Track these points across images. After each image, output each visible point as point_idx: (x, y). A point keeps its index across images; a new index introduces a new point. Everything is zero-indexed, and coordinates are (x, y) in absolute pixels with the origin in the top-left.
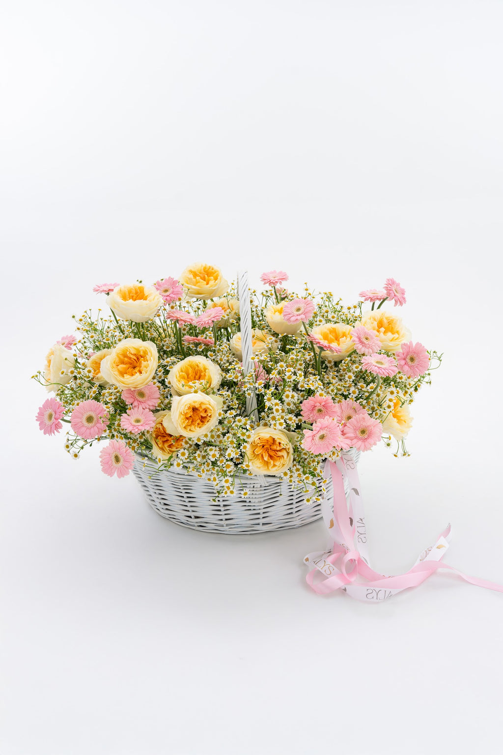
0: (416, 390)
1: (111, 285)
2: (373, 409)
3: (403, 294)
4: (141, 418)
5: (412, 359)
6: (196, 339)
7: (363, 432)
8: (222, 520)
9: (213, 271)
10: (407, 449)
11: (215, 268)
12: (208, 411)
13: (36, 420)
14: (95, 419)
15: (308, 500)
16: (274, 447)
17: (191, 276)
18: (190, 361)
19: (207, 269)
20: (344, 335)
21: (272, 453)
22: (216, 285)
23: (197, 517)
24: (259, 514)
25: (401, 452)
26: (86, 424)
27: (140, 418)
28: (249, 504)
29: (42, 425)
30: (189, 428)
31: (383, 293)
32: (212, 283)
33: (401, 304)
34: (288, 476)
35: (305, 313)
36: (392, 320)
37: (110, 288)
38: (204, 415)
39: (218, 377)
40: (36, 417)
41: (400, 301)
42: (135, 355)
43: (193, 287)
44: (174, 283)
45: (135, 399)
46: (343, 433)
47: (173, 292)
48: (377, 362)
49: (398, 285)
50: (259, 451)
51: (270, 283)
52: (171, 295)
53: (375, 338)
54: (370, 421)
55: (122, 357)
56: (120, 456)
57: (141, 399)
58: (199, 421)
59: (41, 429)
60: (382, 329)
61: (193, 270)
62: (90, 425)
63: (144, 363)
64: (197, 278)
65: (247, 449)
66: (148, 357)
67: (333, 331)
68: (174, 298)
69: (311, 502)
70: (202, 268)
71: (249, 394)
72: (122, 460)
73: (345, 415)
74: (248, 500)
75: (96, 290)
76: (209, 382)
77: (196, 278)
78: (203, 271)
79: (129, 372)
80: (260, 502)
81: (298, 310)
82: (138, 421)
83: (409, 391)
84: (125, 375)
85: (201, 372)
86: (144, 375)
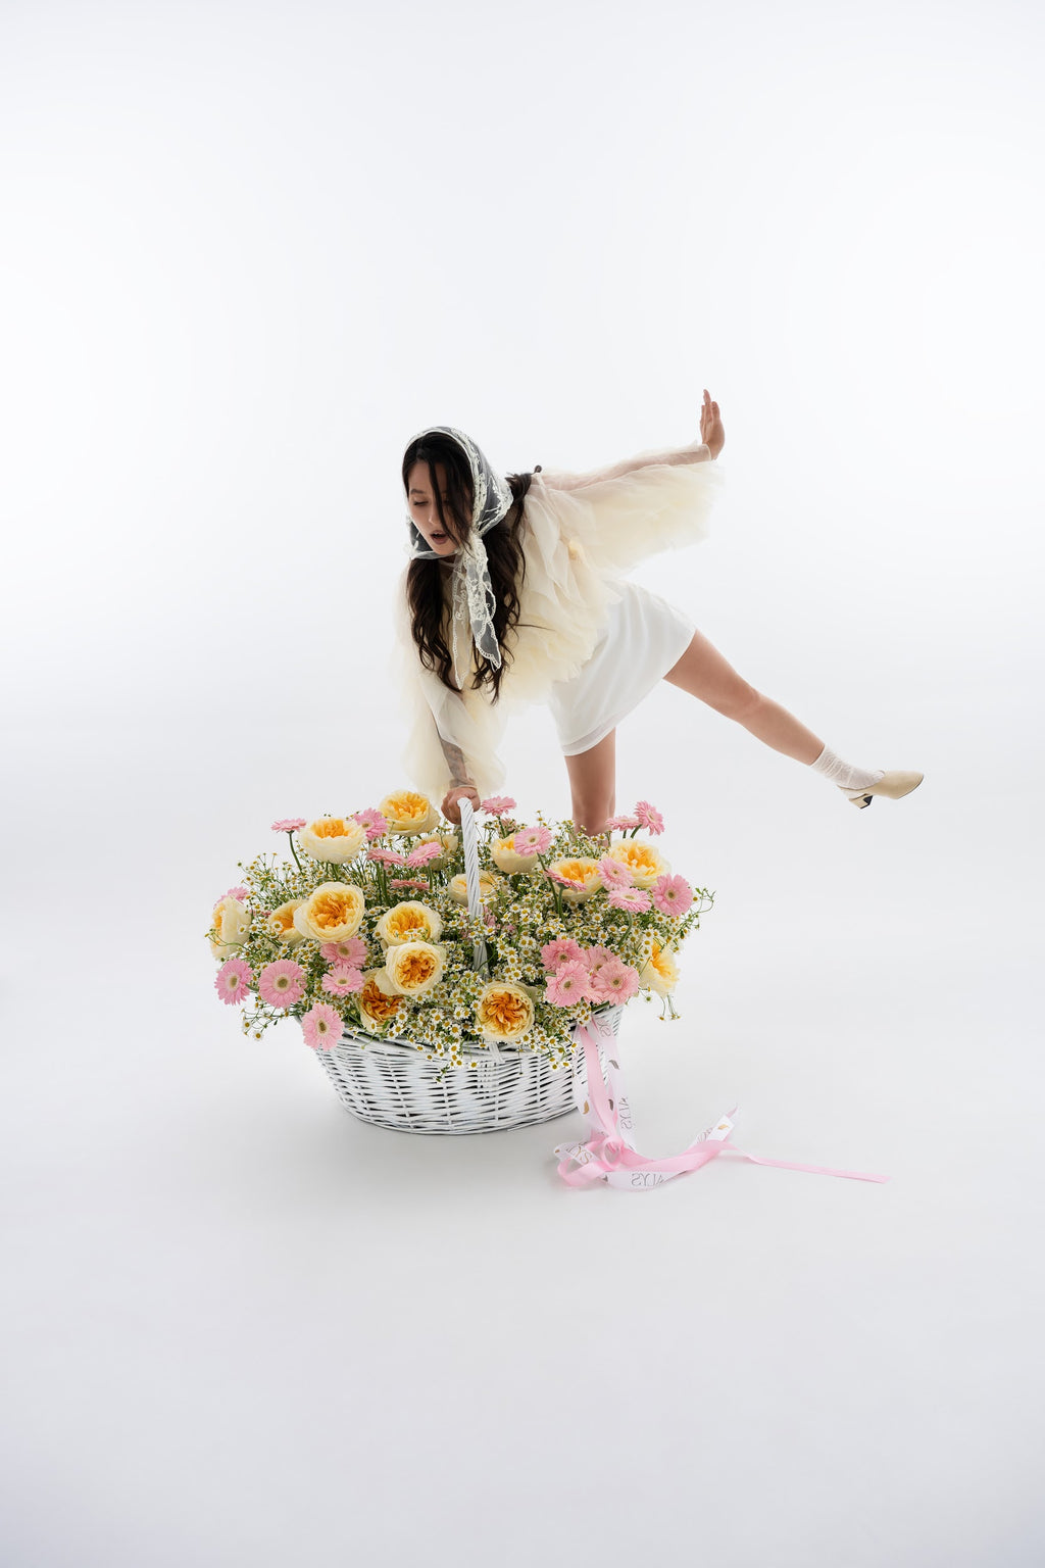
0: (682, 936)
1: (293, 821)
2: (627, 956)
3: (660, 820)
4: (348, 979)
5: (671, 895)
6: (407, 883)
7: (616, 982)
8: (446, 1115)
9: (420, 800)
10: (676, 1010)
12: (431, 962)
13: (215, 986)
14: (289, 982)
15: (555, 1067)
16: (511, 1006)
17: (392, 808)
18: (402, 908)
19: (411, 799)
20: (589, 870)
21: (509, 1014)
23: (411, 1115)
24: (494, 1103)
25: (668, 1013)
26: (278, 989)
27: (345, 978)
28: (481, 1090)
29: (223, 994)
30: (408, 984)
31: (634, 818)
32: (419, 814)
33: (659, 833)
34: (529, 1041)
35: (540, 844)
36: (646, 851)
37: (293, 826)
38: (425, 967)
39: (439, 926)
40: (214, 983)
41: (657, 829)
42: (336, 902)
43: (396, 821)
44: (376, 816)
45: (335, 954)
46: (593, 986)
47: (375, 827)
48: (627, 897)
49: (653, 809)
50: (492, 1011)
51: (494, 812)
52: (374, 831)
53: (626, 871)
54: (624, 970)
55: (321, 906)
56: (326, 1023)
57: (343, 956)
58: (419, 975)
59: (220, 998)
60: (635, 862)
61: (394, 800)
62: (283, 990)
63: (349, 911)
64: (400, 809)
65: (478, 1008)
66: (354, 903)
67: (576, 867)
69: (558, 1068)
70: (406, 797)
71: (477, 943)
72: (328, 1026)
73: (594, 965)
74: (479, 1085)
75: (274, 828)
76: (428, 931)
77: (398, 809)
78: (406, 801)
79: (330, 923)
81: (533, 840)
82: (343, 982)
83: (673, 938)
84: (326, 926)
85: (417, 920)
86: (349, 925)
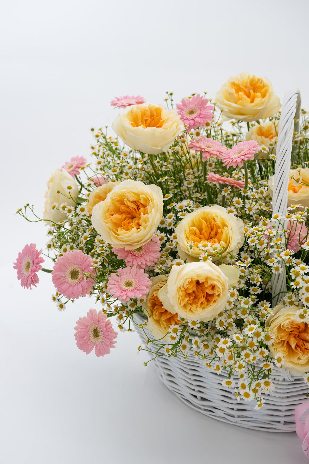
1: (133, 98)
4: (134, 281)
6: (222, 180)
8: (233, 409)
9: (262, 85)
11: (265, 81)
13: (14, 267)
14: (80, 275)
17: (233, 91)
18: (204, 213)
19: (254, 82)
22: (262, 104)
23: (203, 399)
24: (280, 411)
26: (69, 279)
27: (132, 280)
29: (20, 275)
30: (189, 307)
32: (257, 100)
37: (130, 103)
38: (210, 292)
39: (239, 238)
40: (14, 263)
42: (135, 202)
43: (234, 105)
44: (202, 103)
45: (129, 253)
47: (199, 116)
52: (197, 119)
55: (118, 204)
58: (203, 300)
59: (19, 278)
61: (236, 82)
62: (74, 281)
64: (240, 93)
66: (149, 208)
68: (200, 123)
70: (249, 80)
71: (277, 269)
72: (102, 335)
75: (114, 104)
77: (238, 92)
78: (249, 85)
79: (124, 225)
80: (283, 398)
82: (129, 284)
84: (119, 229)
85: (219, 227)
86: (143, 231)
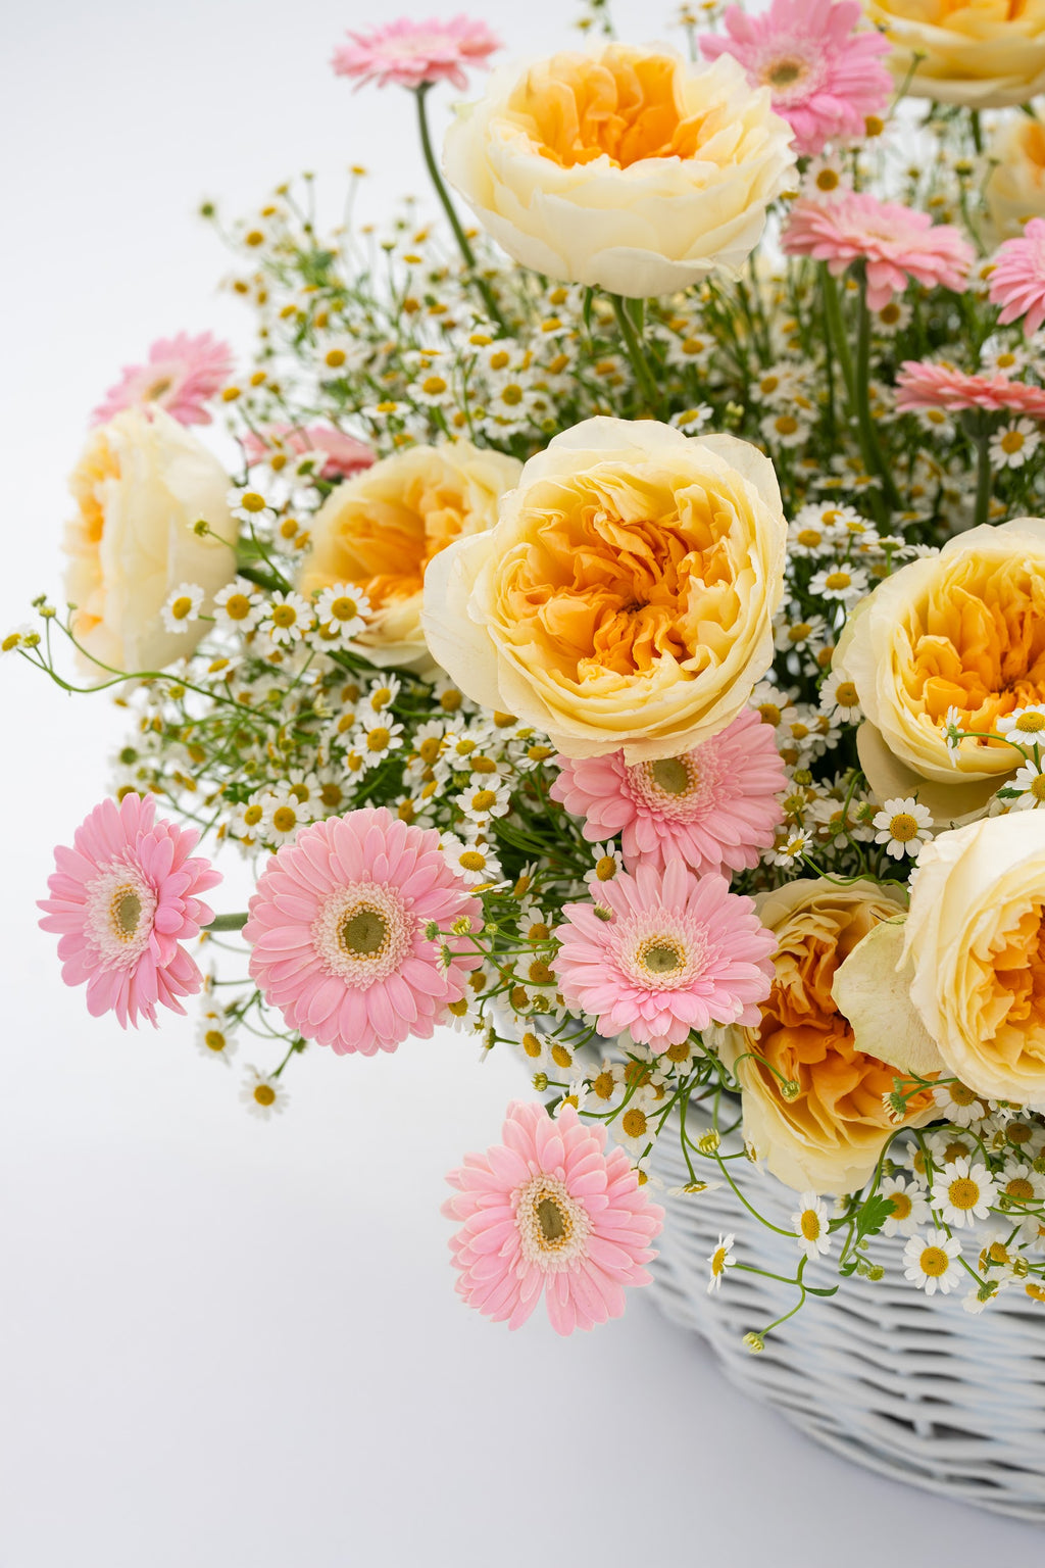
1: (433, 29)
4: (686, 938)
13: (44, 924)
14: (396, 933)
18: (975, 560)
26: (340, 959)
29: (77, 957)
37: (432, 56)
40: (41, 904)
42: (641, 530)
45: (638, 807)
47: (829, 83)
52: (823, 103)
55: (560, 545)
56: (566, 1205)
57: (672, 804)
59: (70, 978)
62: (367, 968)
63: (702, 594)
66: (730, 549)
68: (841, 122)
72: (578, 1226)
75: (350, 67)
79: (606, 647)
82: (663, 956)
84: (584, 667)
